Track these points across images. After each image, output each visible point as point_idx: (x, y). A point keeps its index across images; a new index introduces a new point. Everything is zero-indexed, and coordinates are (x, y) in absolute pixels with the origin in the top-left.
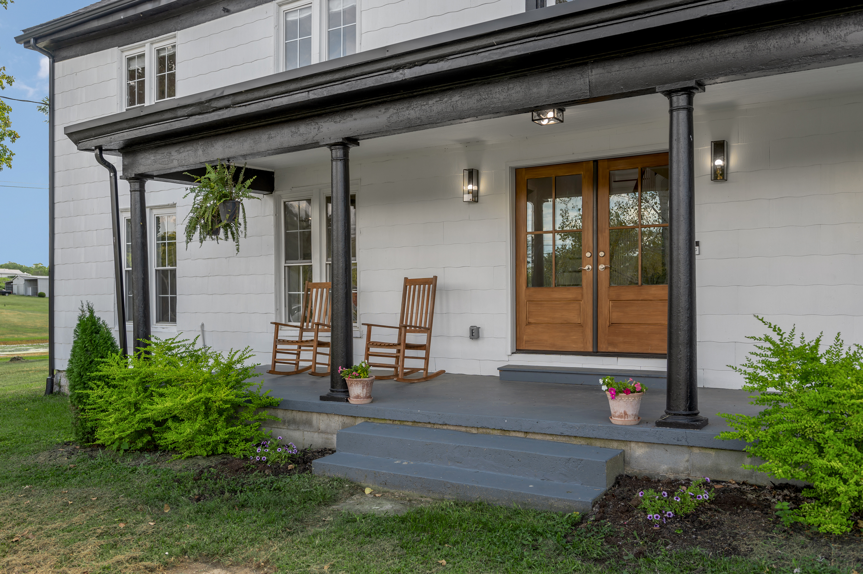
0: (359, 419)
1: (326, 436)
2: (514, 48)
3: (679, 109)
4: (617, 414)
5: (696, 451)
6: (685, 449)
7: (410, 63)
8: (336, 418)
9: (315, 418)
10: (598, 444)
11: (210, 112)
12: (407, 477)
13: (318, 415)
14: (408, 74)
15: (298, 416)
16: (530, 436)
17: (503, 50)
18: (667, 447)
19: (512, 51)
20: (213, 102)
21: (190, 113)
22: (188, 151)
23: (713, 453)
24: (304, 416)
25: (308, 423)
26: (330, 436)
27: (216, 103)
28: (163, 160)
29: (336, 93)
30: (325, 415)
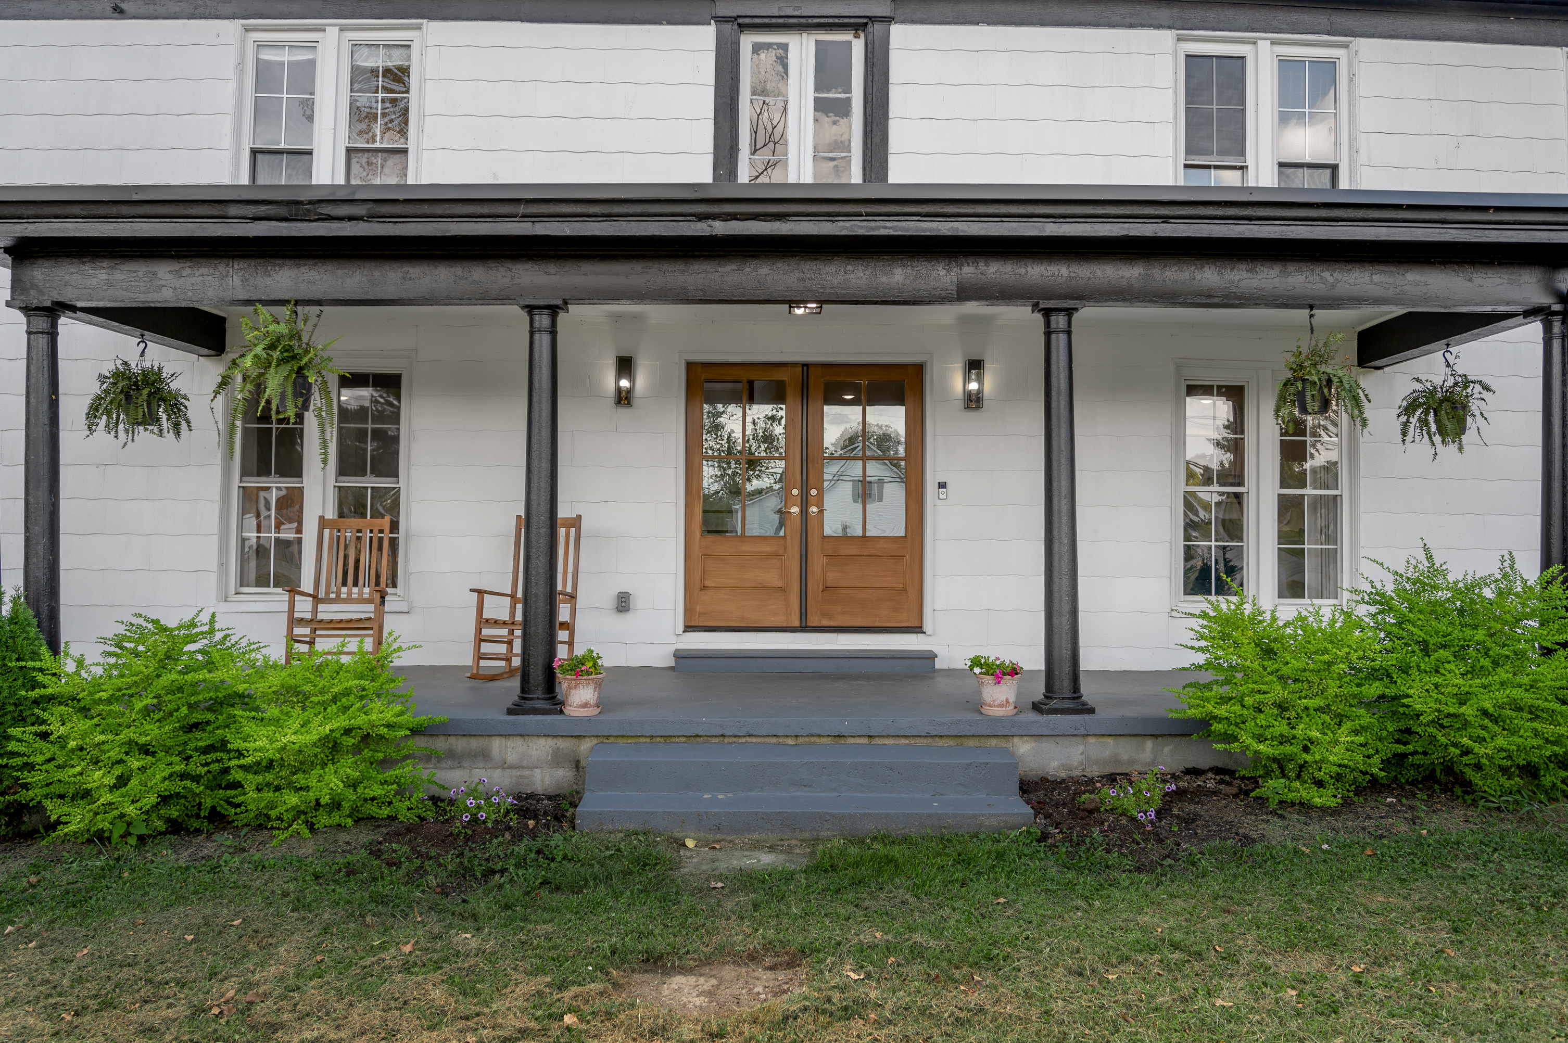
0: (588, 740)
1: (519, 773)
2: (888, 224)
3: (1058, 332)
4: (996, 703)
5: (1092, 740)
6: (1079, 740)
7: (728, 214)
8: (542, 741)
9: (497, 746)
10: (972, 743)
11: (310, 221)
12: (756, 813)
13: (503, 740)
14: (720, 228)
15: (459, 744)
16: (876, 741)
17: (873, 224)
18: (1058, 739)
19: (885, 228)
20: (323, 205)
21: (262, 215)
22: (202, 275)
23: (1110, 741)
24: (474, 744)
25: (484, 755)
26: (527, 773)
27: (329, 209)
28: (133, 284)
29: (589, 233)
30: (518, 738)
